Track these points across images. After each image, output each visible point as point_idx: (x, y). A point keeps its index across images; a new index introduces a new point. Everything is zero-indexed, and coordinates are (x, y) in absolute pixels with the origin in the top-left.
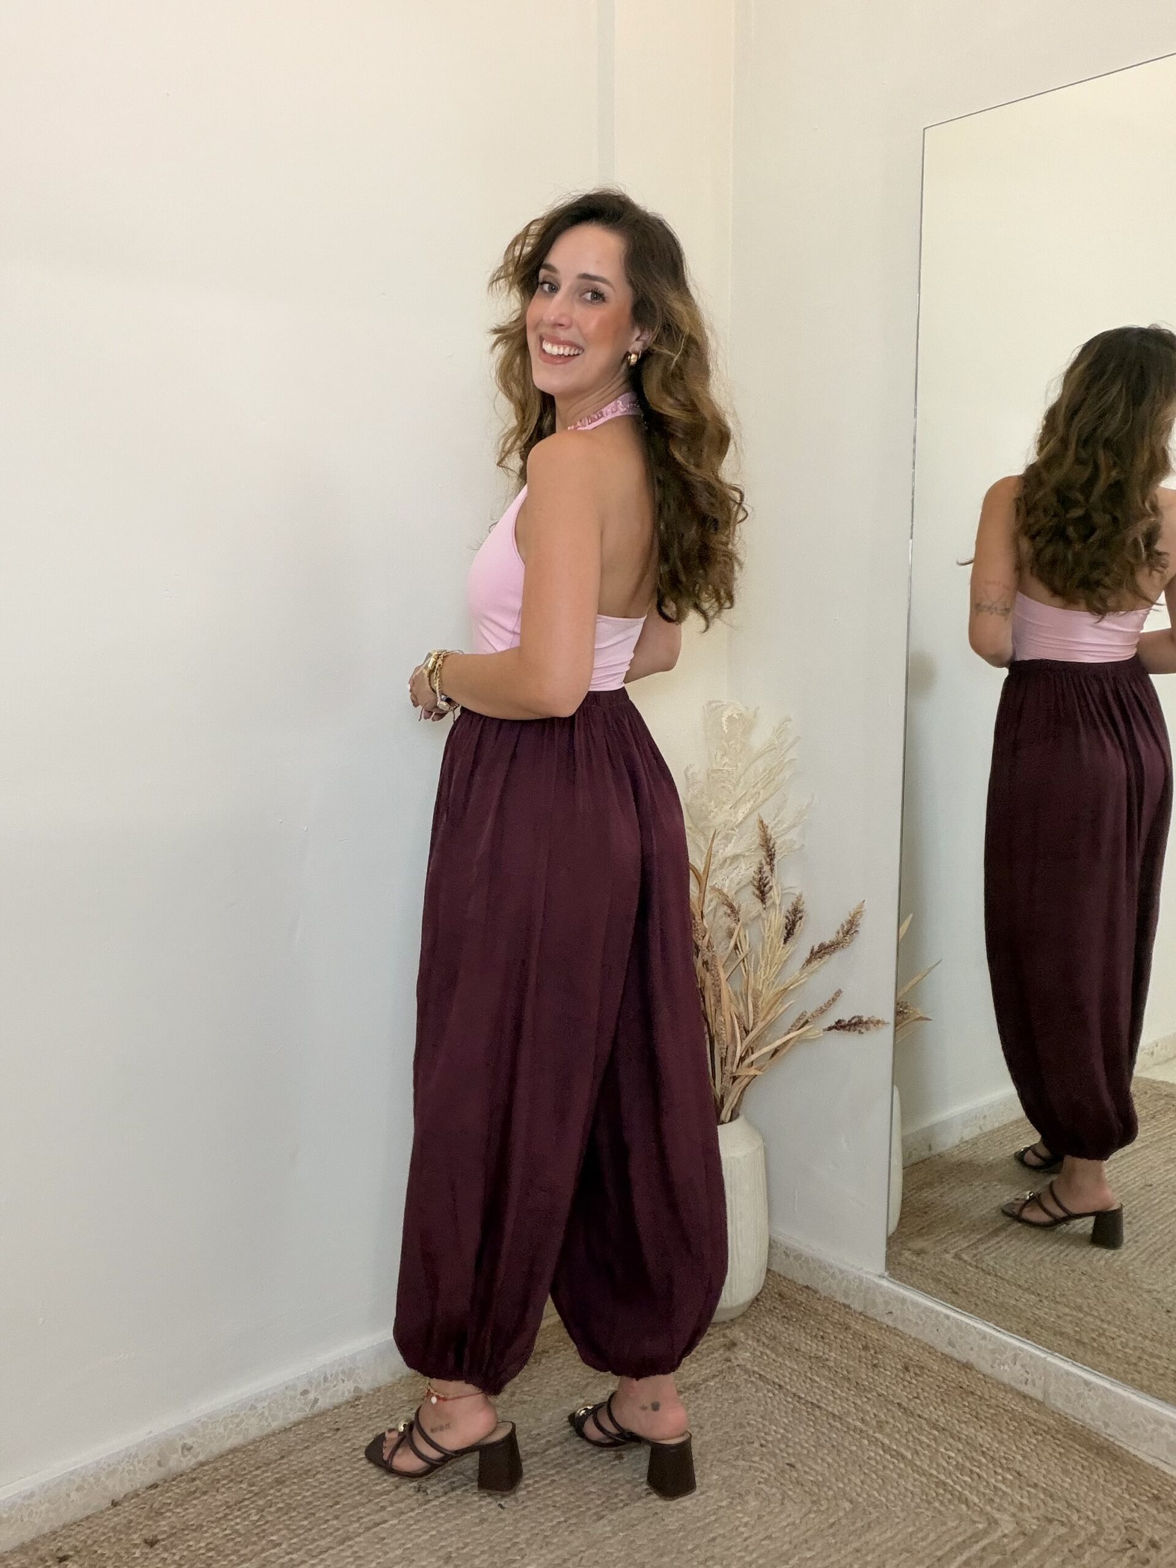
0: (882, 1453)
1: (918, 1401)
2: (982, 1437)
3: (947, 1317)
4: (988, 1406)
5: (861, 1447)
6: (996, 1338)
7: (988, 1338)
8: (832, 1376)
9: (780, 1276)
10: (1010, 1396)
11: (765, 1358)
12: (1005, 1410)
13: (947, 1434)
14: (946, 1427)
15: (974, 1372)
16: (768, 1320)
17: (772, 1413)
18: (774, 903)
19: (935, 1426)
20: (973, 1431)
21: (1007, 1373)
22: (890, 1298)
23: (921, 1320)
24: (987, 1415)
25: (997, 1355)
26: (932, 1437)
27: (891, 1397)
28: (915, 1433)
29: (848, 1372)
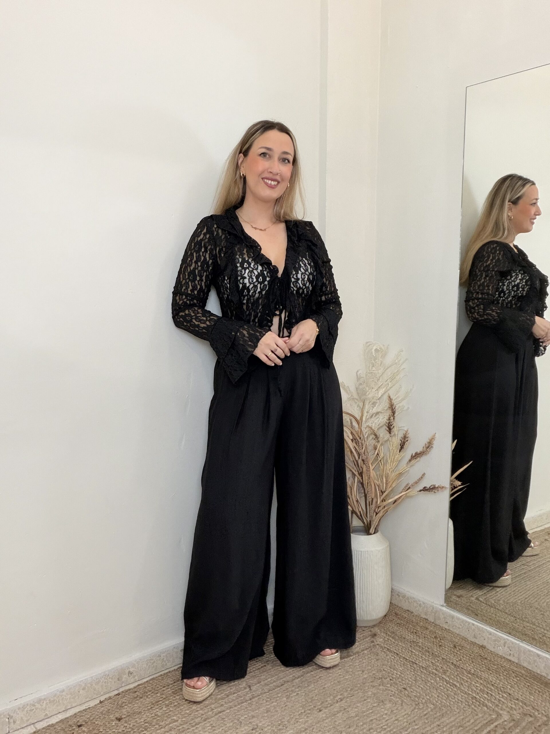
0: (445, 683)
1: (461, 662)
2: (492, 678)
3: (473, 624)
4: (494, 665)
5: (436, 681)
6: (496, 634)
7: (492, 634)
8: (420, 650)
9: (395, 605)
10: (503, 660)
11: (390, 641)
12: (502, 667)
13: (475, 676)
14: (474, 673)
15: (486, 649)
16: (390, 624)
17: (394, 665)
18: (395, 435)
19: (469, 673)
20: (487, 675)
21: (501, 651)
22: (447, 616)
23: (461, 625)
24: (494, 669)
25: (496, 642)
26: (468, 677)
27: (448, 659)
28: (461, 676)
29: (428, 648)
